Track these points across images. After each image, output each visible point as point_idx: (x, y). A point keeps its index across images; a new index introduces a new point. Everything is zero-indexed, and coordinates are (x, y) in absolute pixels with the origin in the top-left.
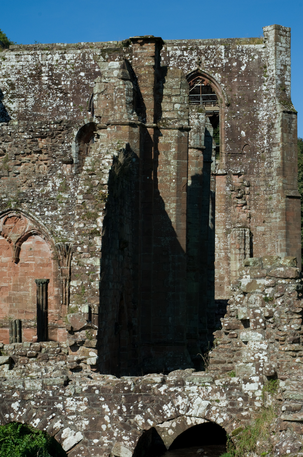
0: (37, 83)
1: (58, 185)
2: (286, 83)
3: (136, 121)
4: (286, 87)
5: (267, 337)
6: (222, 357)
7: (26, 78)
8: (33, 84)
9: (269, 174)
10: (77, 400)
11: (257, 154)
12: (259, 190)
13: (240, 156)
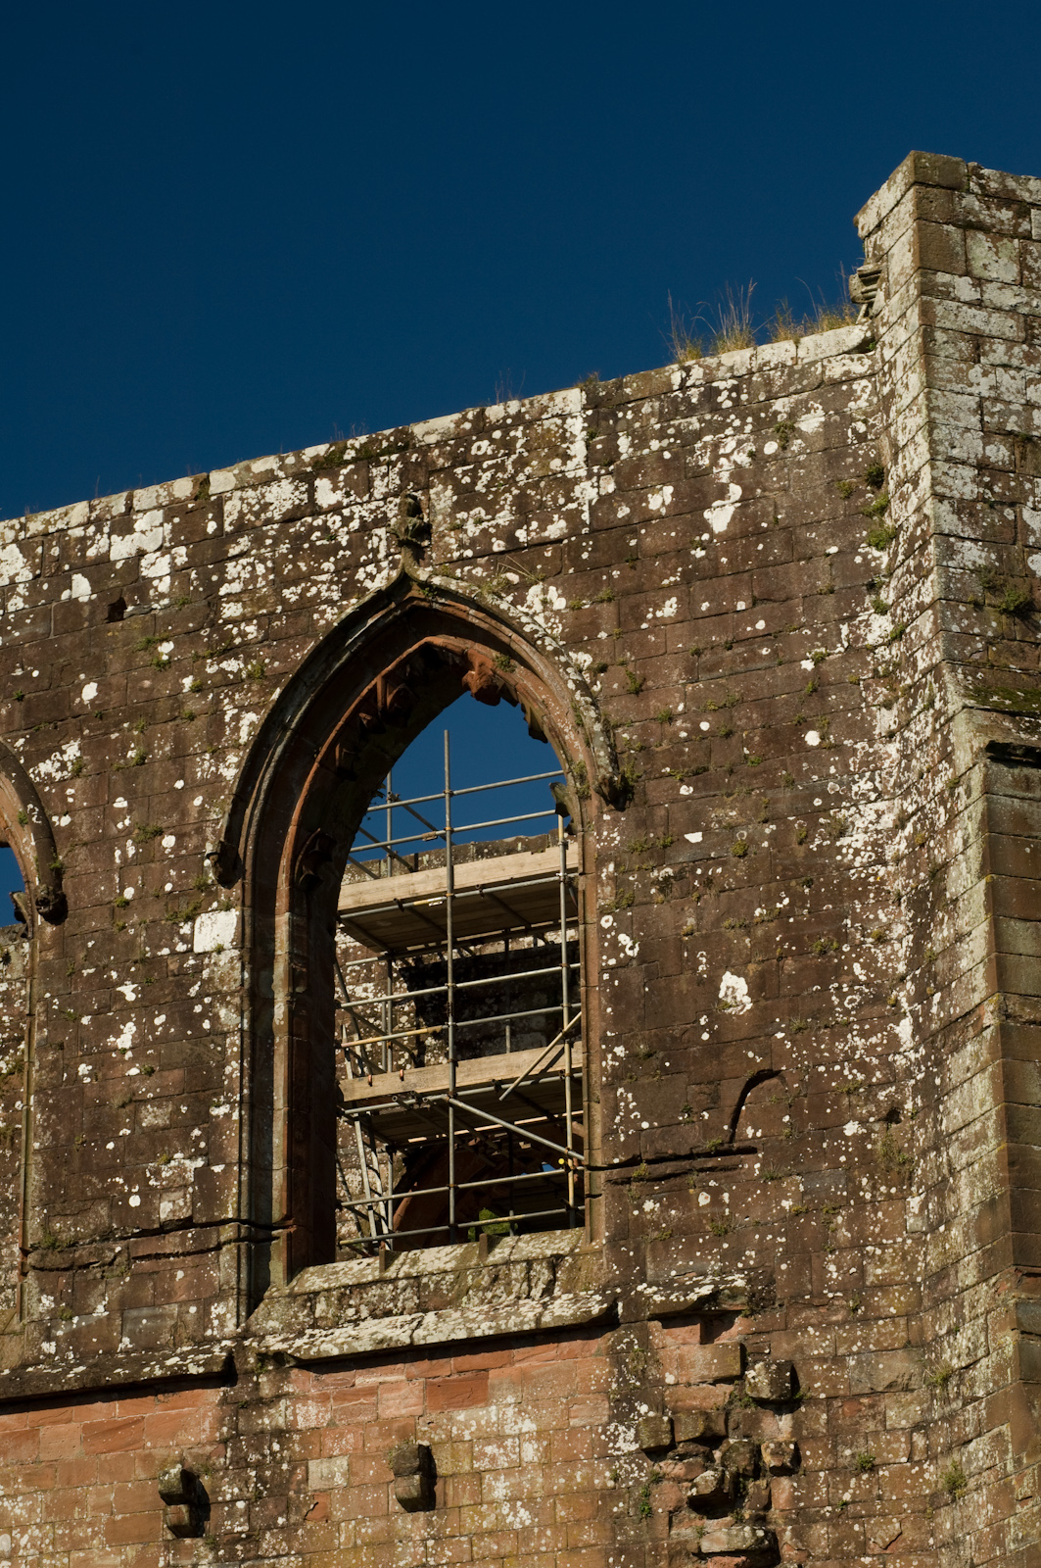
11: (846, 1139)
12: (871, 1426)
13: (711, 1169)
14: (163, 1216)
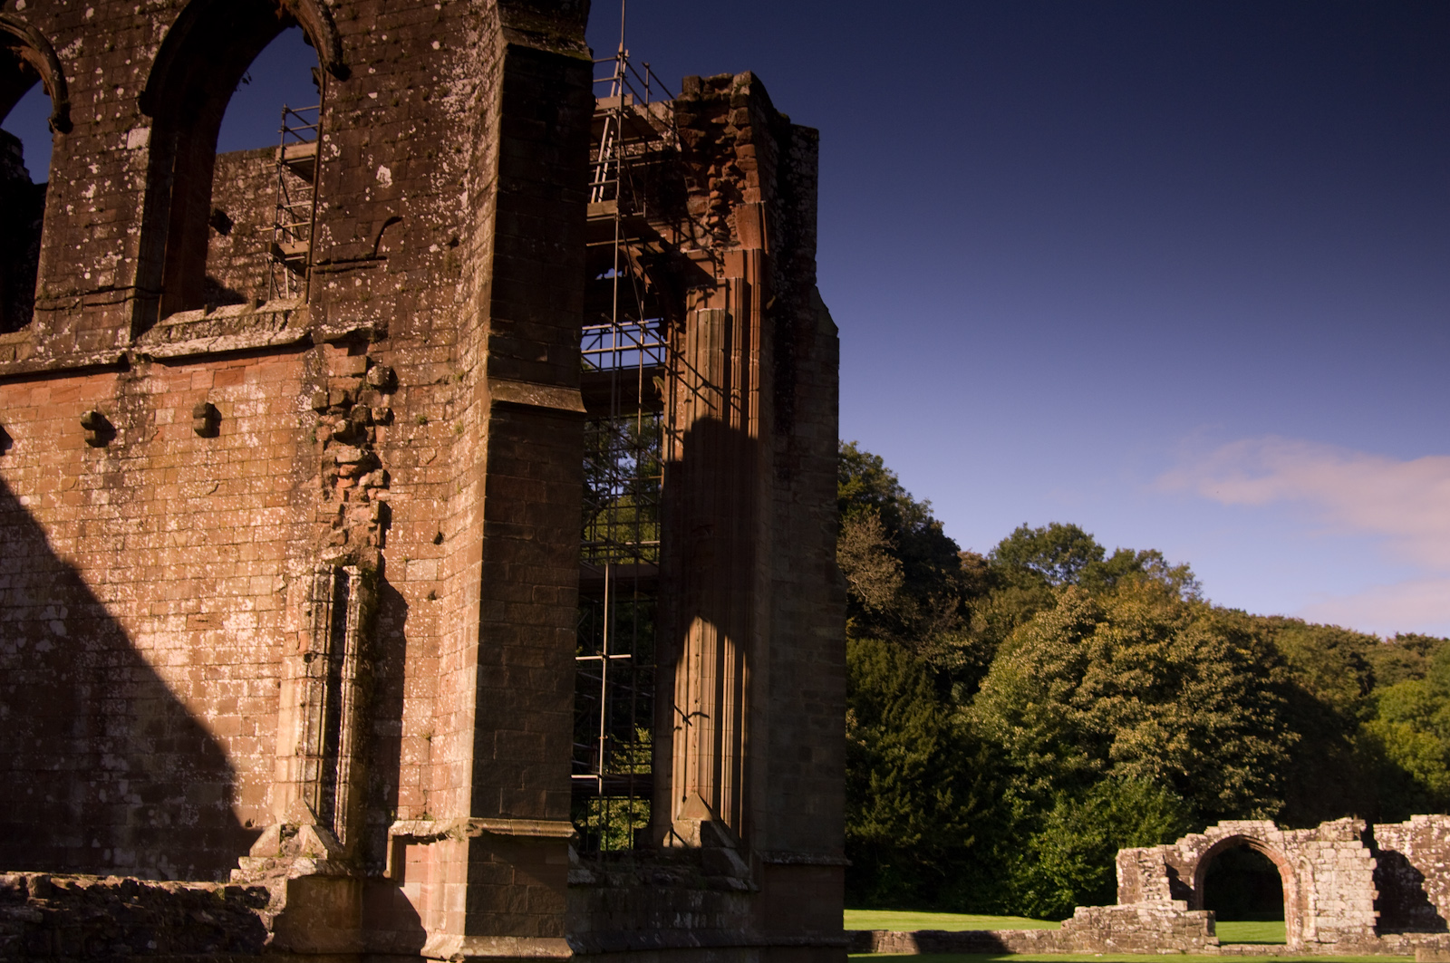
9: (465, 328)
11: (430, 253)
12: (427, 401)
13: (365, 267)
14: (100, 284)
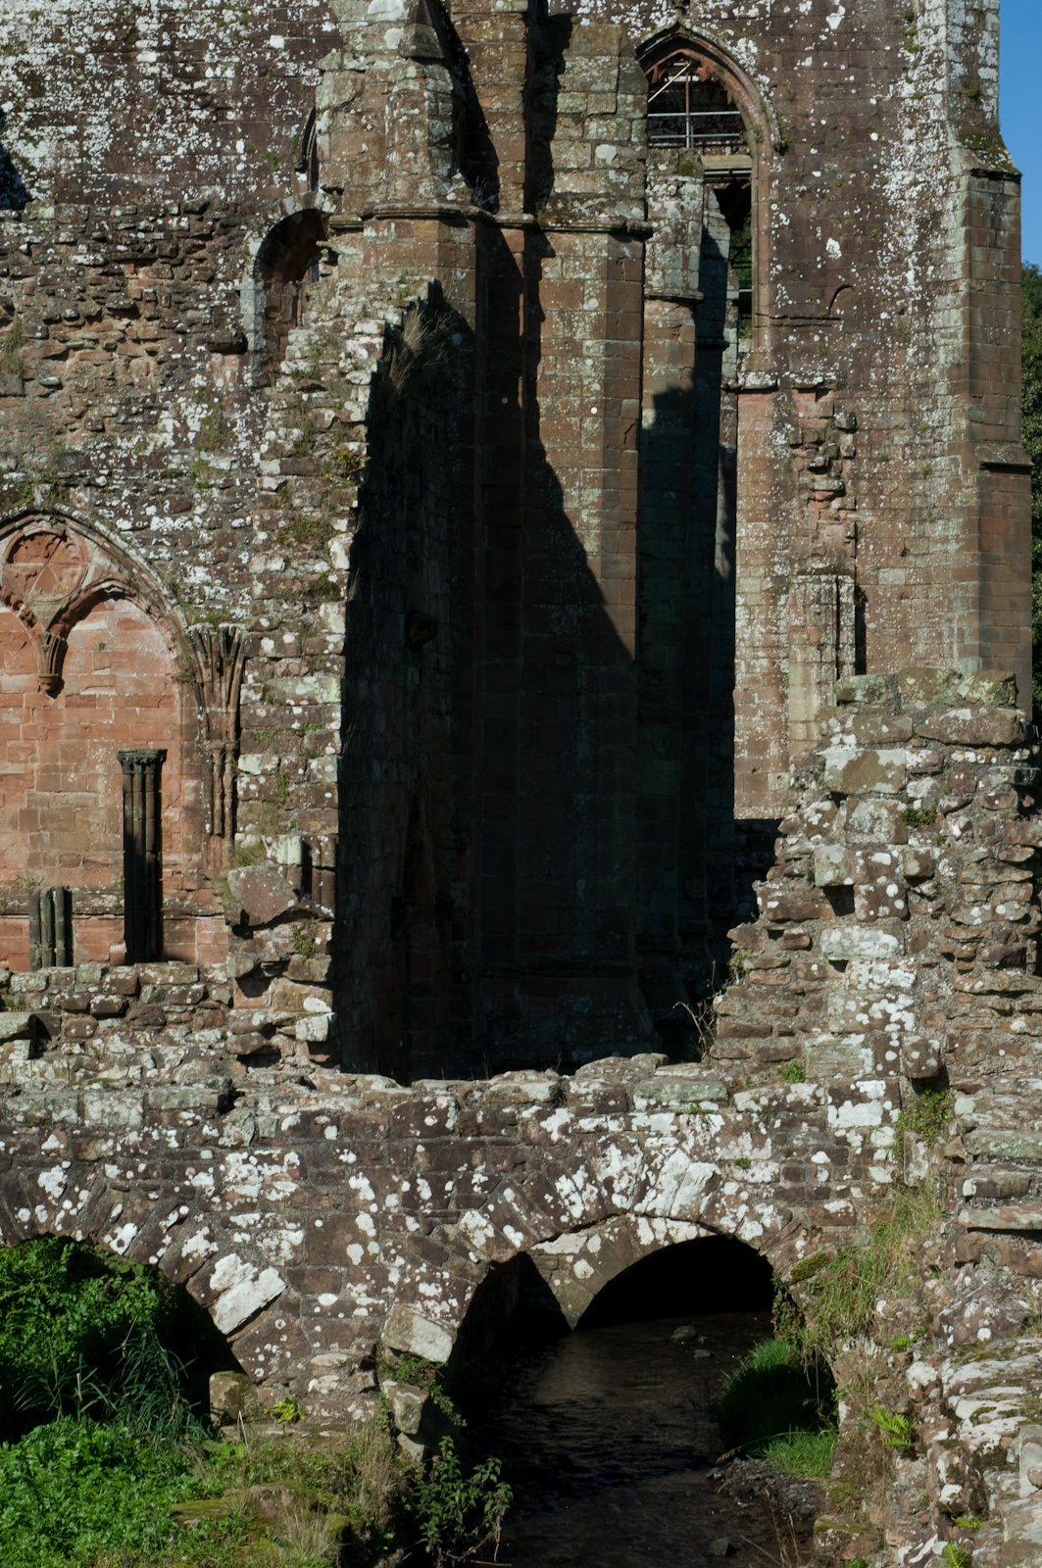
0: (120, 73)
1: (195, 425)
2: (983, 73)
3: (462, 203)
4: (982, 87)
5: (915, 946)
6: (758, 1015)
7: (81, 57)
8: (106, 77)
9: (924, 389)
10: (262, 1159)
11: (881, 320)
12: (887, 442)
13: (820, 325)
